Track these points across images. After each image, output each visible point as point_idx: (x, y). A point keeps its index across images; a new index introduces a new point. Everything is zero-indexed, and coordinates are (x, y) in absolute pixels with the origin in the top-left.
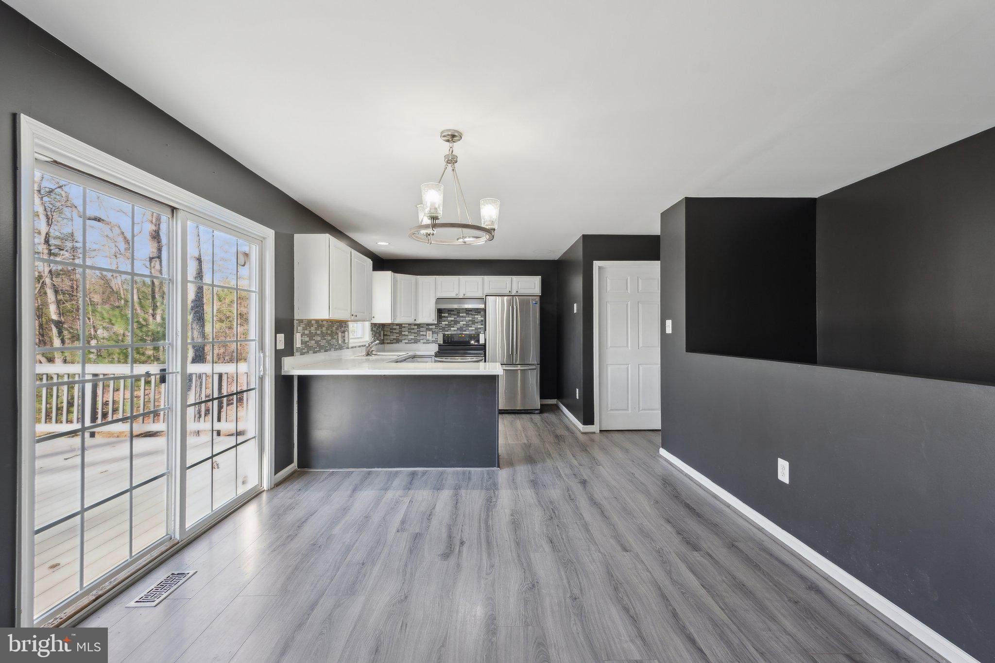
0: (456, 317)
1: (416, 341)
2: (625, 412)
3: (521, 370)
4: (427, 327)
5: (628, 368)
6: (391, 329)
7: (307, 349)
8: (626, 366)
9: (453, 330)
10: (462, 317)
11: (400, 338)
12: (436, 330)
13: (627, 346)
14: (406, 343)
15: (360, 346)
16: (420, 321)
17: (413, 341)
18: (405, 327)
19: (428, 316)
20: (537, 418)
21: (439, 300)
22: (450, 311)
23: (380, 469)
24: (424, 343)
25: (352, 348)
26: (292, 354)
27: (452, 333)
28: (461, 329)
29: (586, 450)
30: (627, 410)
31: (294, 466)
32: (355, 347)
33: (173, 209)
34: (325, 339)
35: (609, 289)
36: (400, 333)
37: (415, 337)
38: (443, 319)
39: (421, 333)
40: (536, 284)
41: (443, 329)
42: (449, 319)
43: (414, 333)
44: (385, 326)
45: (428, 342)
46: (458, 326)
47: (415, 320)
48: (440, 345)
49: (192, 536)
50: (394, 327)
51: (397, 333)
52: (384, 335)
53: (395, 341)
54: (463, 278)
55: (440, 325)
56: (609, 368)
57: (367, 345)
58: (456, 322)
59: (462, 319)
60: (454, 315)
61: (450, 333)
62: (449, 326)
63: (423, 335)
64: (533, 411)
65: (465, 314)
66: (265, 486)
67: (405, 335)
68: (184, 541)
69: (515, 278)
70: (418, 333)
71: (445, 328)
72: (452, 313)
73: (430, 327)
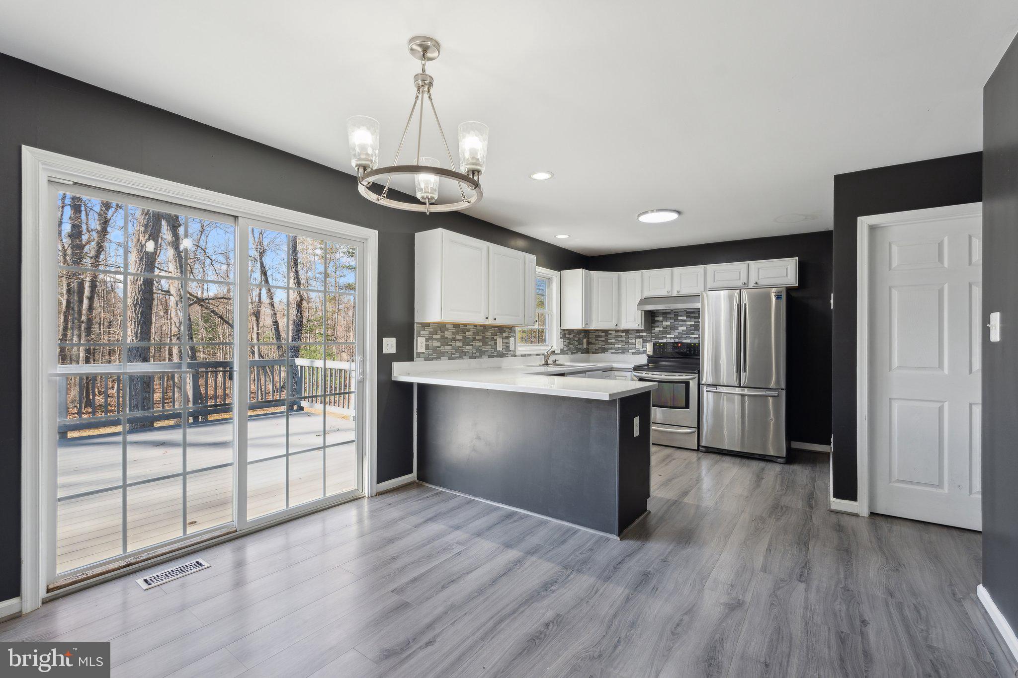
0: (673, 321)
1: (624, 351)
2: (934, 490)
3: (749, 396)
4: (637, 334)
5: (941, 410)
6: (596, 336)
7: (435, 355)
8: (939, 405)
9: (670, 338)
10: (682, 321)
11: (606, 347)
12: (648, 338)
13: (941, 366)
14: (612, 353)
15: (537, 355)
16: (624, 326)
17: (620, 351)
18: (611, 334)
19: (633, 320)
20: (773, 471)
21: (645, 301)
22: (665, 314)
23: (483, 501)
24: (633, 353)
25: (522, 356)
26: (411, 358)
27: (668, 341)
28: (679, 336)
29: (806, 544)
30: (940, 485)
31: (413, 476)
32: (531, 355)
33: (236, 217)
34: (472, 345)
35: (895, 263)
36: (606, 341)
37: (622, 345)
38: (658, 324)
39: (630, 341)
40: (789, 269)
41: (657, 336)
42: (664, 323)
43: (622, 341)
44: (590, 332)
45: (638, 352)
46: (676, 332)
47: (617, 325)
48: (649, 356)
49: (254, 528)
50: (600, 334)
51: (602, 341)
52: (588, 343)
53: (600, 350)
54: (677, 271)
55: (653, 331)
56: (896, 405)
57: (546, 354)
58: (673, 328)
59: (680, 323)
60: (671, 318)
61: (665, 341)
62: (665, 332)
63: (632, 344)
64: (774, 459)
65: (685, 318)
66: (366, 492)
67: (611, 344)
68: (243, 531)
69: (754, 265)
70: (626, 342)
71: (659, 335)
72: (668, 316)
73: (641, 334)
